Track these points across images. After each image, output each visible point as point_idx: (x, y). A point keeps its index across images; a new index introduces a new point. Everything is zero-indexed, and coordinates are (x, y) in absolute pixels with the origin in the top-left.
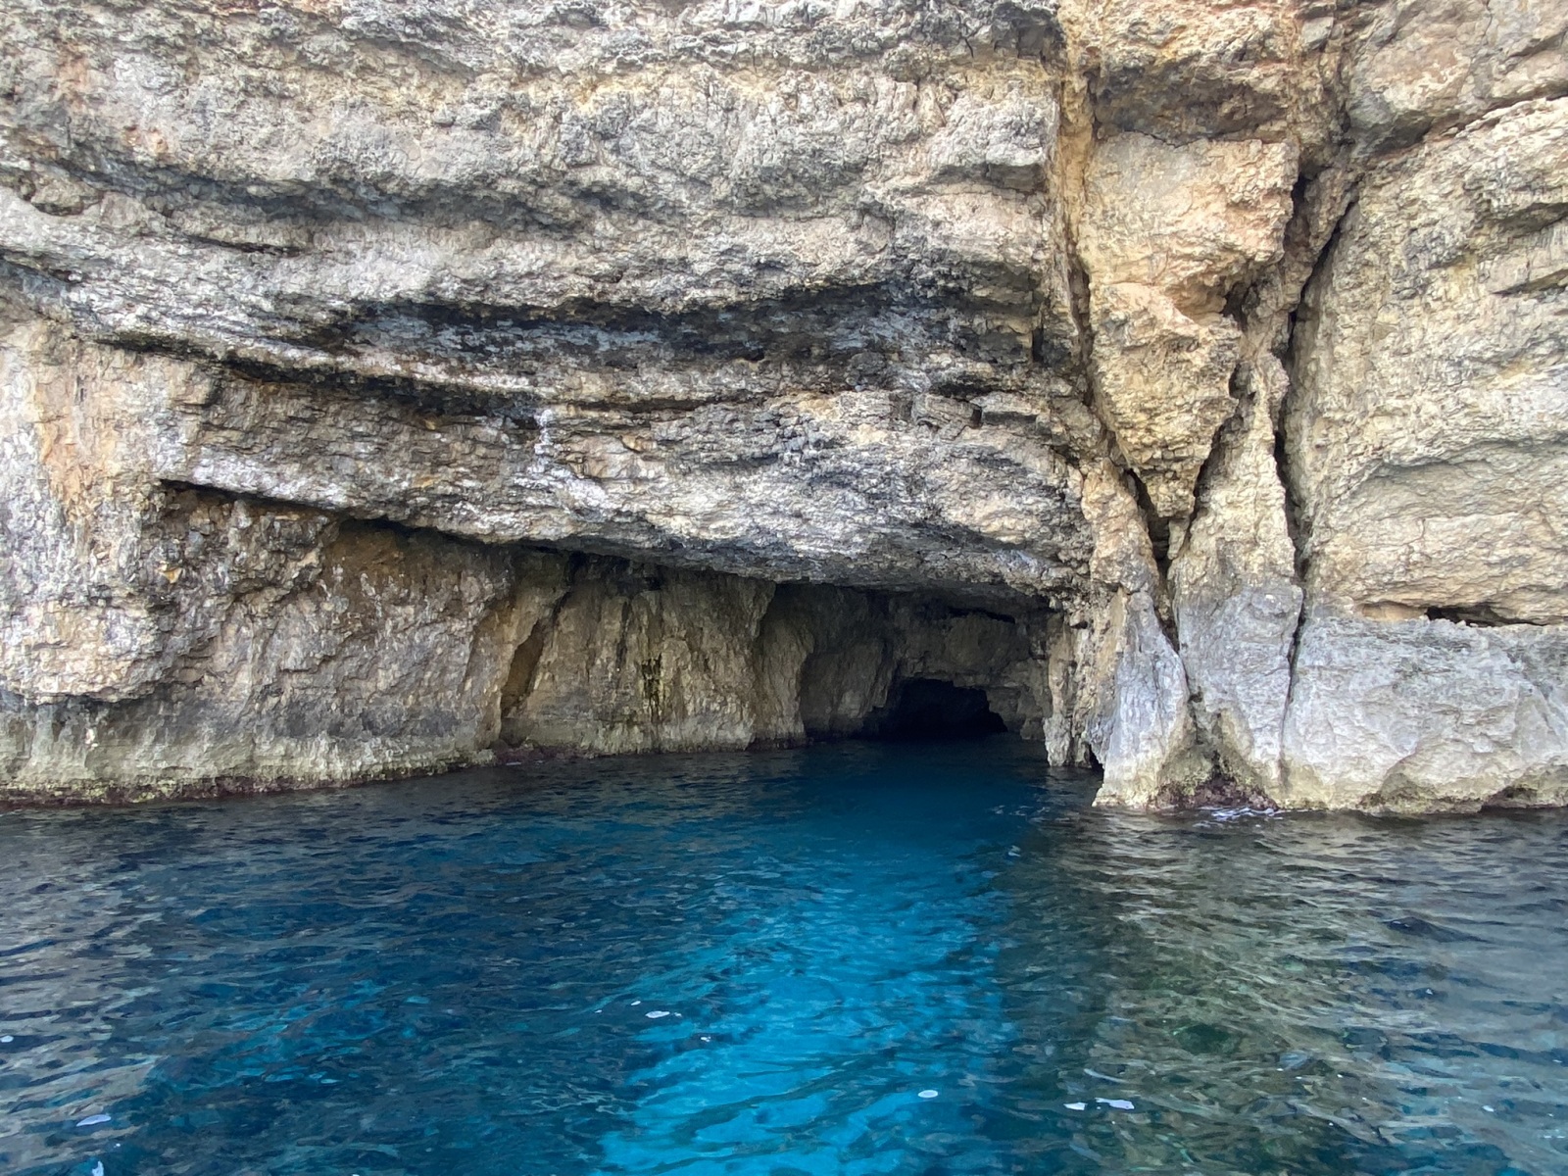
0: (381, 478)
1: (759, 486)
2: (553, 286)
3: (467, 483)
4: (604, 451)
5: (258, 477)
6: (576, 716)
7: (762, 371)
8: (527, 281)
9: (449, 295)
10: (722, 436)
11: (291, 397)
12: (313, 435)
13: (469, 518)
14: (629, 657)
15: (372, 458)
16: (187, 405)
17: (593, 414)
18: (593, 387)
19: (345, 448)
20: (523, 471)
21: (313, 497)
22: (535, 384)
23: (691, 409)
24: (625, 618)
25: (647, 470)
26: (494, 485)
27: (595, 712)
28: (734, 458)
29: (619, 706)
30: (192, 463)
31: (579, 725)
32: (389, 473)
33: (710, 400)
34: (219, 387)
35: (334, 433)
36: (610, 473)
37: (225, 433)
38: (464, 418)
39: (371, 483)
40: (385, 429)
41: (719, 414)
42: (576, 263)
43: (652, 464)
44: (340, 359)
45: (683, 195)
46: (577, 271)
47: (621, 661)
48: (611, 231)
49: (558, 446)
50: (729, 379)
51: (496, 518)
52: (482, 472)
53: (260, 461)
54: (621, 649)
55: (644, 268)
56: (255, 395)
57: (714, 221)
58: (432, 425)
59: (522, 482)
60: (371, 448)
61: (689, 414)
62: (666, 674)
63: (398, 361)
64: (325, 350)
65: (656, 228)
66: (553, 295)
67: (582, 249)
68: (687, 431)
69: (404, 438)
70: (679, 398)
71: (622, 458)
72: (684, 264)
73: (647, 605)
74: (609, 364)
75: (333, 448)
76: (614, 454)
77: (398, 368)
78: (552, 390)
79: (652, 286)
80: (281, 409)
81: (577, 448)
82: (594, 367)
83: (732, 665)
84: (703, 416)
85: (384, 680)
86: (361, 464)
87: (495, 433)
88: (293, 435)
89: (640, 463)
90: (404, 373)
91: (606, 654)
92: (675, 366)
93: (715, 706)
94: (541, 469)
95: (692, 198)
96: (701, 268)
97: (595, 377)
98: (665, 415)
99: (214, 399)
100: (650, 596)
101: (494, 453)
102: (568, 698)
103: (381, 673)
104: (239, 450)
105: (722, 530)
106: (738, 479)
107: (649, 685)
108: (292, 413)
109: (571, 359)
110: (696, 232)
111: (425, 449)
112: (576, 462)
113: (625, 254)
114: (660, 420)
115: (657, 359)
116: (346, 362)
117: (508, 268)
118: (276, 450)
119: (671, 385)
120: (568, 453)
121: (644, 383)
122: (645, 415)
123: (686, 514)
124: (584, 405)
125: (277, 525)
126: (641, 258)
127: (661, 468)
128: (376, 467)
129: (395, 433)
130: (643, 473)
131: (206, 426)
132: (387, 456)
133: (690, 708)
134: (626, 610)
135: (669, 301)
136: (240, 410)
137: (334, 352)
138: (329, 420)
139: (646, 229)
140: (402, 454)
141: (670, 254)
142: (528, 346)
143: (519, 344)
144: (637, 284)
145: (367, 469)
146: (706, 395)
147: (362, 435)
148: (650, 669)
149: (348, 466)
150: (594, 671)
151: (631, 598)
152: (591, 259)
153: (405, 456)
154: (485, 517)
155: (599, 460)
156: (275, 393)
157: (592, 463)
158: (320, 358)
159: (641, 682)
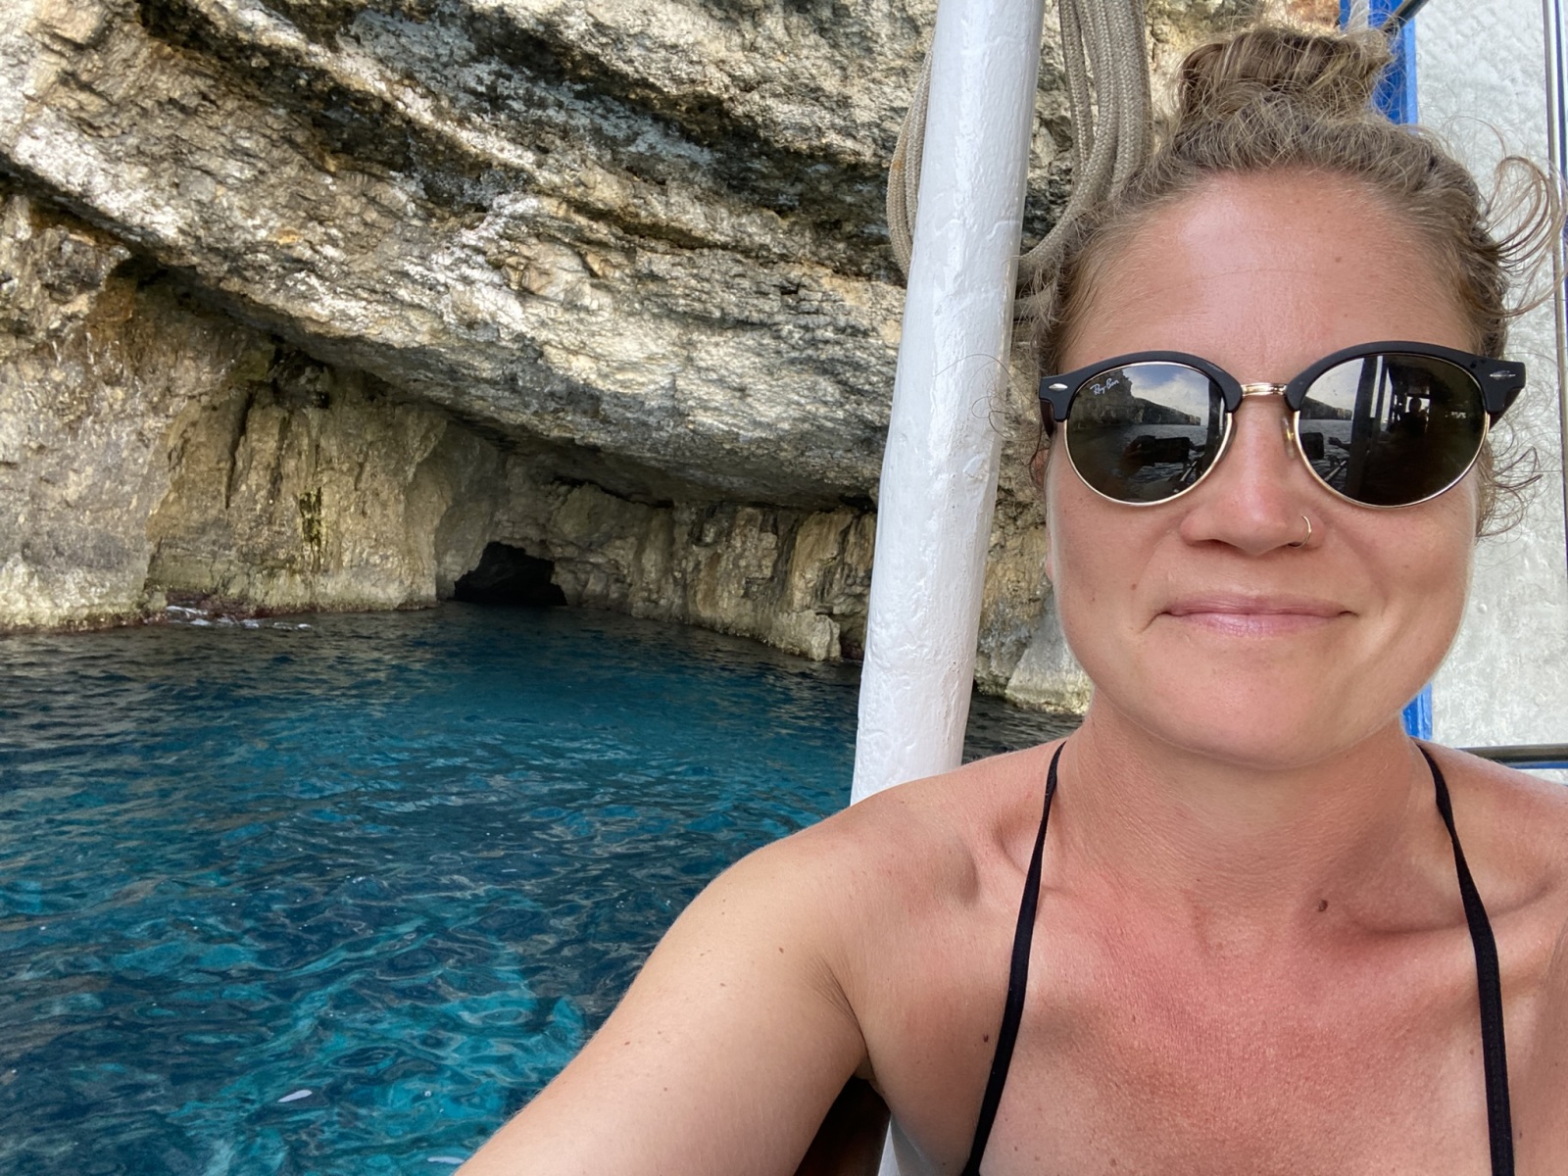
0: (238, 217)
1: (719, 351)
2: (683, 70)
3: (329, 251)
4: (554, 264)
5: (90, 173)
6: (214, 555)
7: (789, 232)
8: (663, 53)
9: (571, 35)
10: (718, 289)
11: (185, 72)
12: (185, 134)
13: (308, 297)
14: (285, 486)
15: (242, 187)
16: (55, 37)
17: (581, 220)
18: (607, 190)
19: (213, 164)
20: (423, 258)
21: (136, 220)
22: (540, 165)
23: (692, 249)
24: (282, 439)
25: (591, 298)
26: (366, 263)
27: (239, 551)
28: (717, 314)
29: (272, 547)
30: (26, 128)
31: (218, 566)
32: (250, 213)
33: (724, 247)
34: (110, 23)
35: (213, 140)
36: (549, 291)
37: (83, 97)
38: (377, 169)
39: (222, 219)
40: (276, 154)
41: (726, 262)
42: (723, 54)
43: (599, 293)
44: (315, 48)
45: (884, 29)
46: (720, 64)
47: (274, 493)
48: (780, 33)
49: (505, 243)
50: (756, 229)
51: (340, 304)
52: (355, 243)
53: (104, 151)
54: (276, 478)
55: (788, 89)
56: (145, 53)
57: (903, 72)
58: (332, 165)
59: (413, 270)
60: (248, 174)
61: (688, 253)
62: (326, 513)
63: (383, 78)
64: (302, 29)
65: (825, 50)
66: (677, 81)
67: (736, 40)
68: (679, 272)
69: (290, 171)
70: (697, 233)
71: (569, 277)
72: (844, 102)
73: (308, 426)
74: (629, 169)
75: (200, 159)
76: (562, 269)
77: (382, 86)
78: (557, 179)
79: (785, 111)
80: (169, 85)
81: (525, 251)
82: (613, 166)
83: (389, 512)
84: (707, 261)
85: (74, 487)
86: (221, 191)
87: (403, 198)
88: (160, 126)
89: (587, 289)
90: (387, 96)
91: (255, 480)
92: (706, 198)
93: (376, 559)
94: (448, 261)
95: (892, 37)
96: (862, 116)
97: (611, 178)
98: (661, 246)
99: (99, 41)
100: (313, 414)
101: (386, 223)
102: (202, 529)
103: (72, 476)
104: (86, 126)
105: (623, 384)
106: (695, 336)
107: (309, 524)
108: (176, 95)
109: (592, 149)
110: (877, 75)
111: (308, 193)
112: (515, 268)
113: (776, 66)
114: (653, 250)
115: (691, 183)
116: (320, 55)
117: (655, 31)
118: (132, 141)
119: (693, 217)
120: (512, 253)
121: (667, 204)
122: (636, 239)
123: (597, 358)
124: (582, 207)
125: (68, 248)
126: (793, 76)
127: (606, 300)
128: (237, 200)
129: (284, 162)
130: (586, 301)
131: (68, 79)
132: (259, 191)
133: (346, 558)
134: (285, 426)
135: (789, 134)
136: (119, 69)
137: (312, 37)
138: (216, 120)
139: (816, 47)
140: (280, 192)
141: (831, 85)
142: (560, 117)
143: (551, 112)
144: (770, 102)
145: (226, 198)
146: (723, 239)
147: (247, 153)
148: (310, 504)
149: (204, 190)
150: (236, 501)
151: (291, 412)
152: (739, 55)
153: (282, 195)
154: (328, 300)
155: (545, 273)
156: (168, 58)
157: (533, 274)
158: (288, 37)
159: (299, 520)
